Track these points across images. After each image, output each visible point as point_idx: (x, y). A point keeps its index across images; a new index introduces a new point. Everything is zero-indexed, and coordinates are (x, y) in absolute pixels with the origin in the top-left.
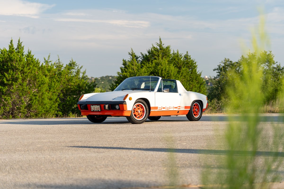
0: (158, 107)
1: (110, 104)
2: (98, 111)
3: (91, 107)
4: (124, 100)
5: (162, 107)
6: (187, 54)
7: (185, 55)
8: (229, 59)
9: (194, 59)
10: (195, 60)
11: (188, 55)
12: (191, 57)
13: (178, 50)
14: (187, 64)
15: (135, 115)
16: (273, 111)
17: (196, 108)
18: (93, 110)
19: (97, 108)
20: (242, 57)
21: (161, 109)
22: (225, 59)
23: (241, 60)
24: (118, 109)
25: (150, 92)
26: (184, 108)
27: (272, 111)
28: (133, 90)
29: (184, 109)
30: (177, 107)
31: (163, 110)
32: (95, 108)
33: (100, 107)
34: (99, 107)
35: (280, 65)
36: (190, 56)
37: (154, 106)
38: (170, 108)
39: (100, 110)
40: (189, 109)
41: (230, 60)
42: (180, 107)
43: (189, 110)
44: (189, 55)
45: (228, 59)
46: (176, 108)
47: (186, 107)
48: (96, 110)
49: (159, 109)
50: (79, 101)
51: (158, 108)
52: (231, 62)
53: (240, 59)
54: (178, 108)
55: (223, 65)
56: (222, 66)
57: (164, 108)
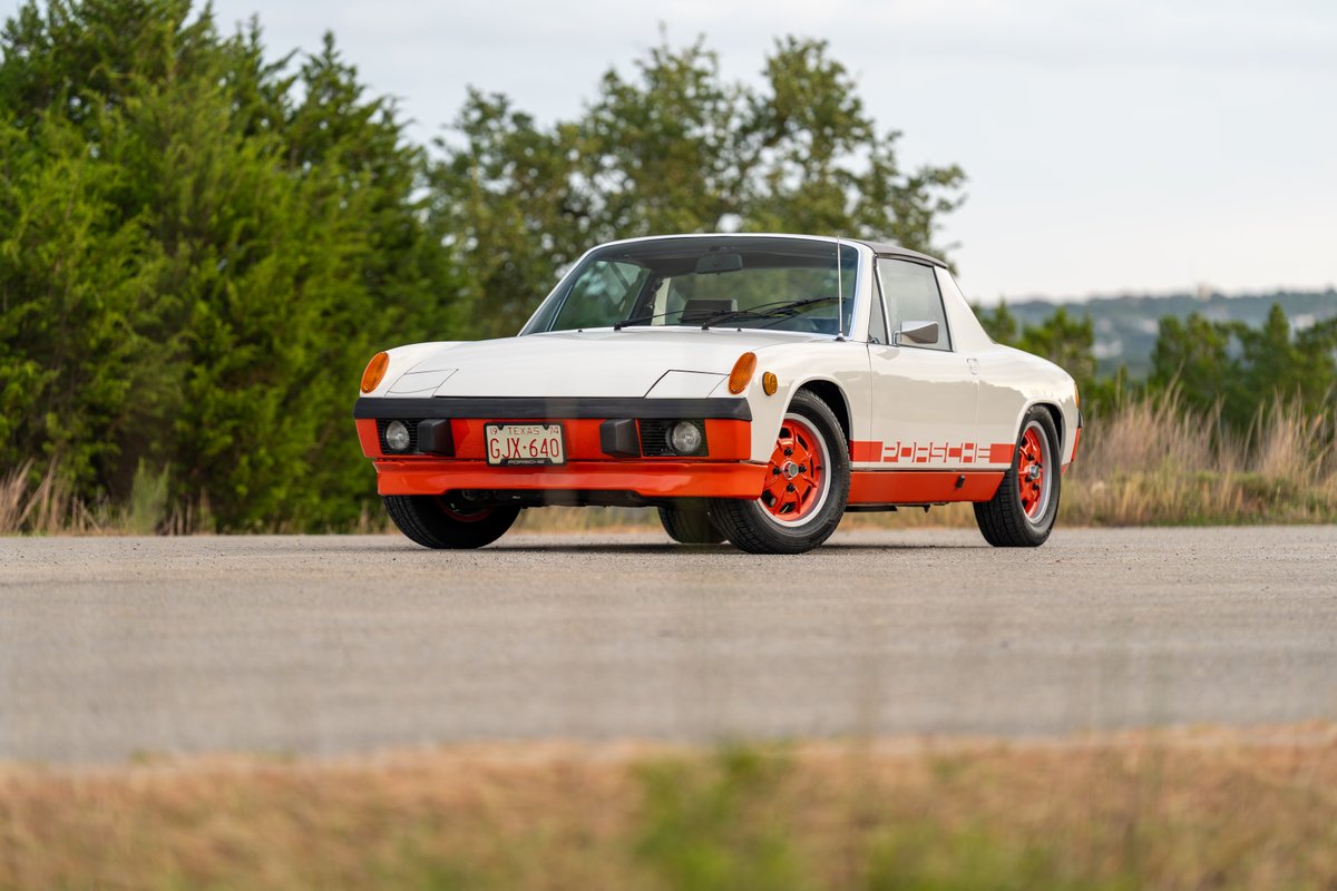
0: (881, 443)
1: (639, 419)
2: (548, 461)
3: (489, 438)
4: (734, 393)
5: (899, 444)
6: (327, 55)
7: (308, 62)
8: (501, 97)
9: (394, 100)
10: (399, 105)
11: (336, 61)
12: (359, 80)
13: (255, 19)
14: (337, 133)
15: (767, 497)
16: (1098, 508)
17: (1030, 458)
18: (506, 460)
19: (538, 445)
20: (608, 87)
21: (895, 459)
22: (475, 95)
23: (604, 107)
24: (690, 448)
25: (839, 339)
26: (988, 453)
27: (1093, 511)
28: (705, 328)
29: (984, 464)
30: (959, 447)
31: (905, 463)
32: (525, 441)
33: (559, 437)
34: (554, 433)
35: (890, 157)
36: (352, 72)
37: (868, 440)
38: (931, 455)
39: (559, 459)
40: (1008, 466)
41: (513, 109)
42: (969, 446)
43: (1007, 471)
44: (348, 64)
45: (494, 96)
46: (955, 453)
47: (996, 452)
48: (525, 454)
49: (888, 459)
50: (362, 395)
51: (885, 453)
52: (521, 119)
53: (596, 98)
54: (966, 453)
55: (462, 142)
56: (449, 151)
57: (906, 452)
